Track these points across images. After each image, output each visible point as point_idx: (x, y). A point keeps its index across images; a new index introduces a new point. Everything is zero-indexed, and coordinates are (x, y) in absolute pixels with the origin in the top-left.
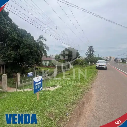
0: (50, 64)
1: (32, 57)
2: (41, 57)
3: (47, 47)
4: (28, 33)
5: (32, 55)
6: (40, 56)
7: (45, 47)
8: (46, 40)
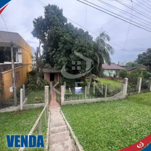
0: (117, 75)
2: (100, 64)
3: (111, 47)
4: (85, 32)
6: (98, 62)
7: (108, 48)
8: (109, 39)
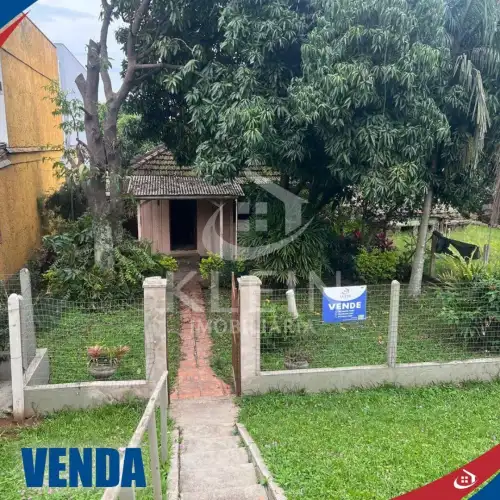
1: (389, 133)
5: (397, 116)
